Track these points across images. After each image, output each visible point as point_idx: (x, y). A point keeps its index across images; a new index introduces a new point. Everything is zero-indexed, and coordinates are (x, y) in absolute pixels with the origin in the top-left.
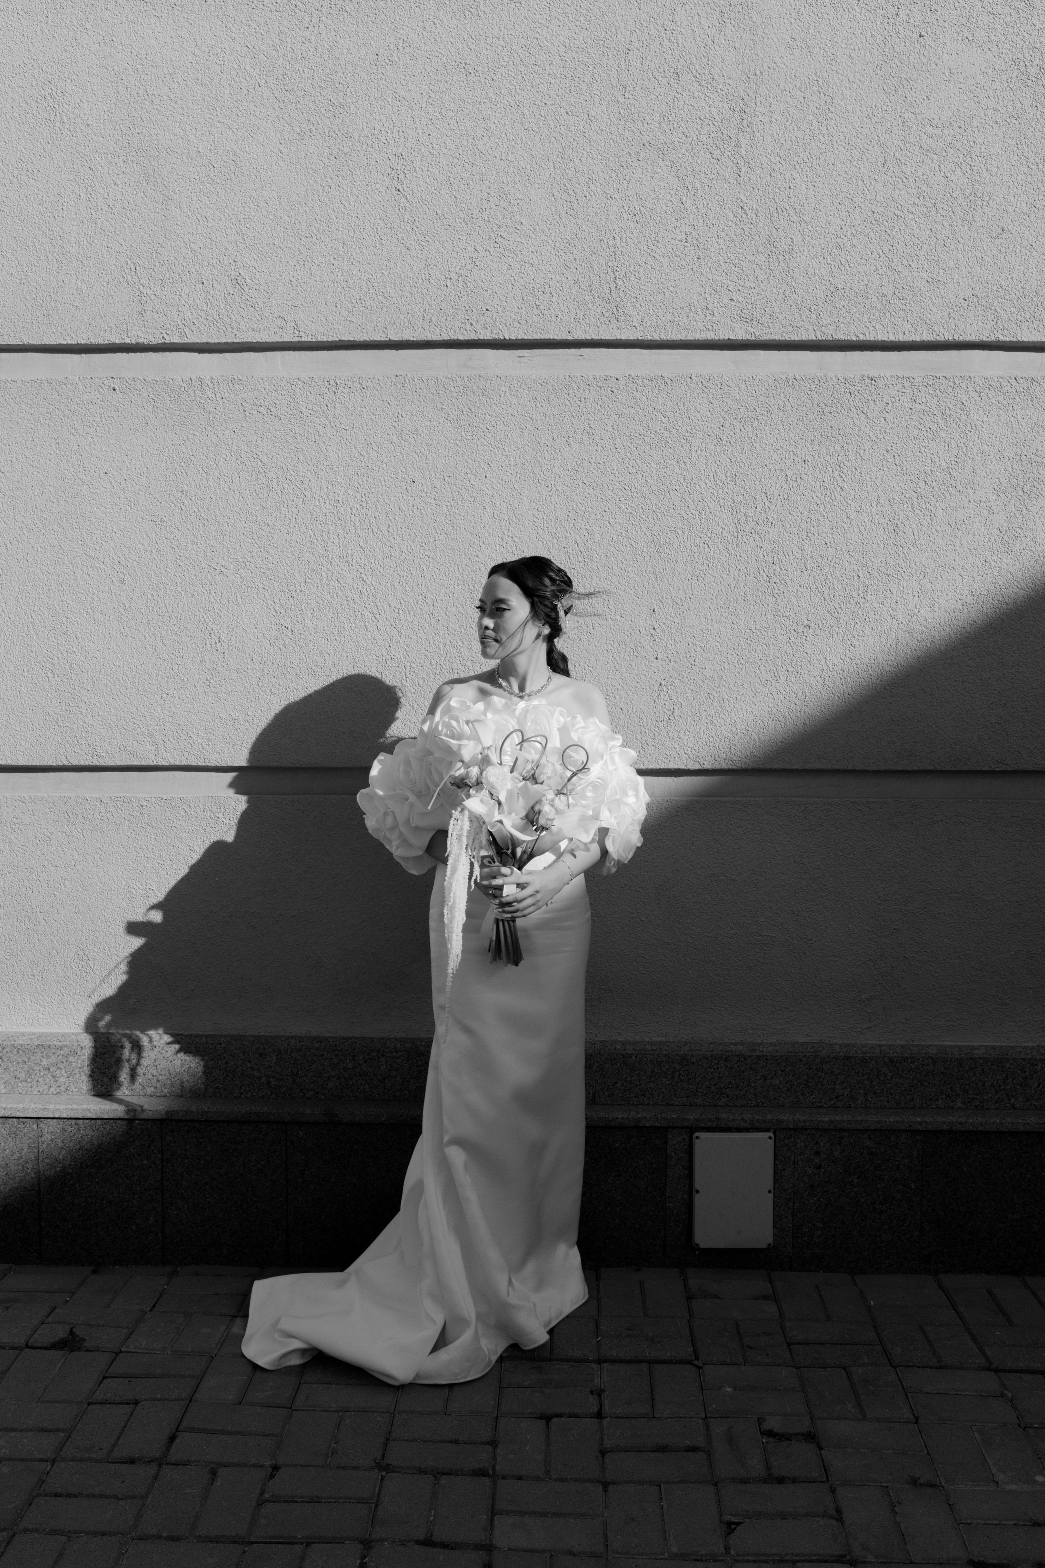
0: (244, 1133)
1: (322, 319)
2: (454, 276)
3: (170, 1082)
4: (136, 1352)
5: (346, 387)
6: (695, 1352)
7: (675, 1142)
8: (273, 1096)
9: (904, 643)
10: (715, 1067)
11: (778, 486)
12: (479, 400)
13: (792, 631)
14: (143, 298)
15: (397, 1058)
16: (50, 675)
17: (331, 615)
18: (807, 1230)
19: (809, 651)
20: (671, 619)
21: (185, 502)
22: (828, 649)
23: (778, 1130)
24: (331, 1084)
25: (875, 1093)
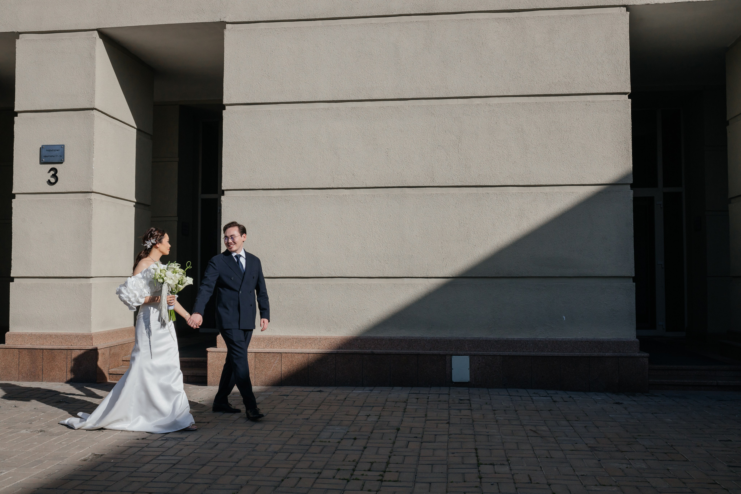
0: (353, 356)
2: (399, 173)
3: (337, 346)
5: (376, 196)
10: (457, 342)
12: (405, 199)
13: (472, 247)
14: (334, 178)
18: (477, 378)
19: (476, 251)
21: (342, 220)
22: (480, 250)
23: (470, 355)
24: (372, 346)
25: (492, 348)
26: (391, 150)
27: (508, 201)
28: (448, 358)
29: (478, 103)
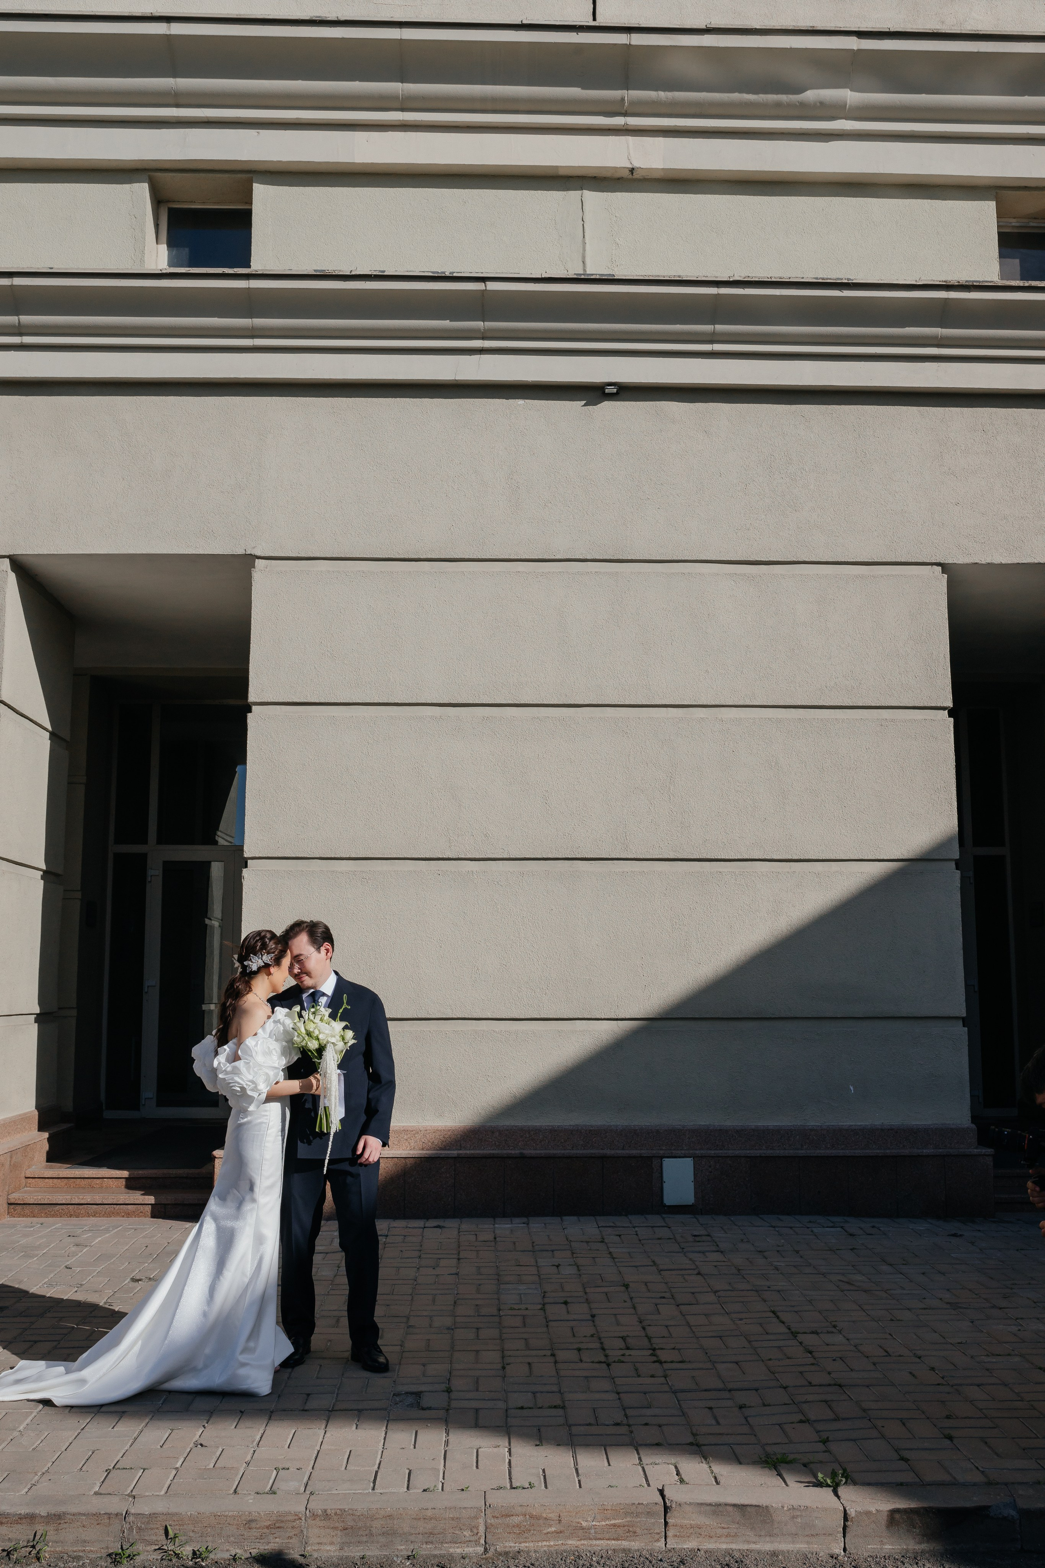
2: (567, 835)
10: (670, 1134)
11: (687, 911)
18: (707, 1197)
23: (694, 1157)
24: (520, 1144)
25: (731, 1144)
26: (553, 794)
27: (754, 886)
28: (655, 1162)
29: (702, 716)
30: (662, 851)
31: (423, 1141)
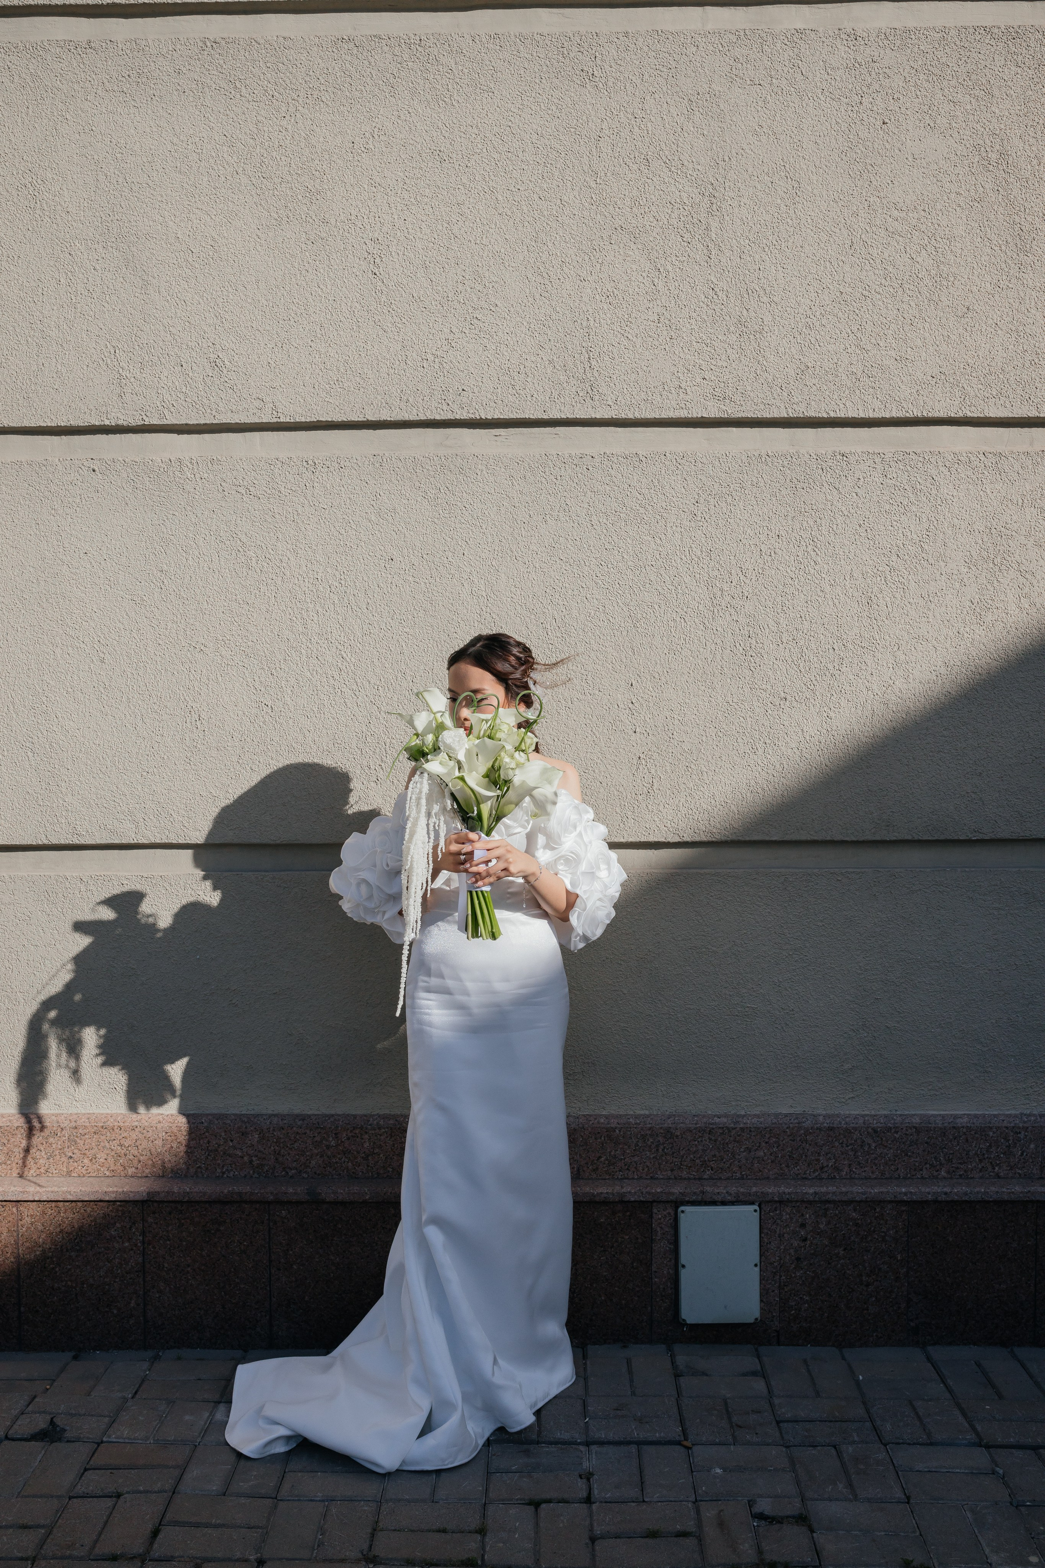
0: (227, 1214)
1: (300, 400)
2: (430, 357)
3: (151, 1162)
4: (118, 1442)
5: (324, 466)
6: (684, 1431)
7: (660, 1216)
8: (256, 1175)
9: (880, 714)
10: (699, 1140)
11: (752, 560)
12: (457, 478)
13: (770, 704)
14: (123, 380)
15: (381, 1135)
16: (29, 753)
17: (311, 692)
18: (793, 1304)
19: (786, 723)
20: (649, 692)
21: (165, 581)
22: (805, 721)
23: (763, 1203)
24: (313, 1162)
25: (859, 1163)
26: (393, 249)
27: (934, 492)
28: (660, 1214)
30: (687, 398)
31: (70, 1154)
